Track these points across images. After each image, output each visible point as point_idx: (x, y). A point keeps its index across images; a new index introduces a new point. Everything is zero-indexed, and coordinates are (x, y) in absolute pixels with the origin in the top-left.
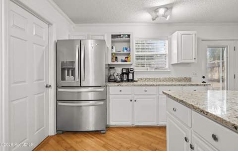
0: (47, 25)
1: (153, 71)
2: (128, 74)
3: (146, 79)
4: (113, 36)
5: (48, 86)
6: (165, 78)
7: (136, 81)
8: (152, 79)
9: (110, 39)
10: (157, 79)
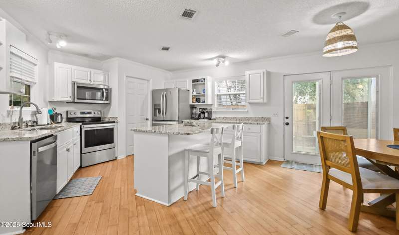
0: (146, 81)
1: (232, 110)
2: (204, 113)
3: (224, 118)
4: (194, 81)
5: (147, 120)
6: (242, 118)
7: (215, 120)
8: (229, 118)
9: (191, 83)
10: (234, 118)
